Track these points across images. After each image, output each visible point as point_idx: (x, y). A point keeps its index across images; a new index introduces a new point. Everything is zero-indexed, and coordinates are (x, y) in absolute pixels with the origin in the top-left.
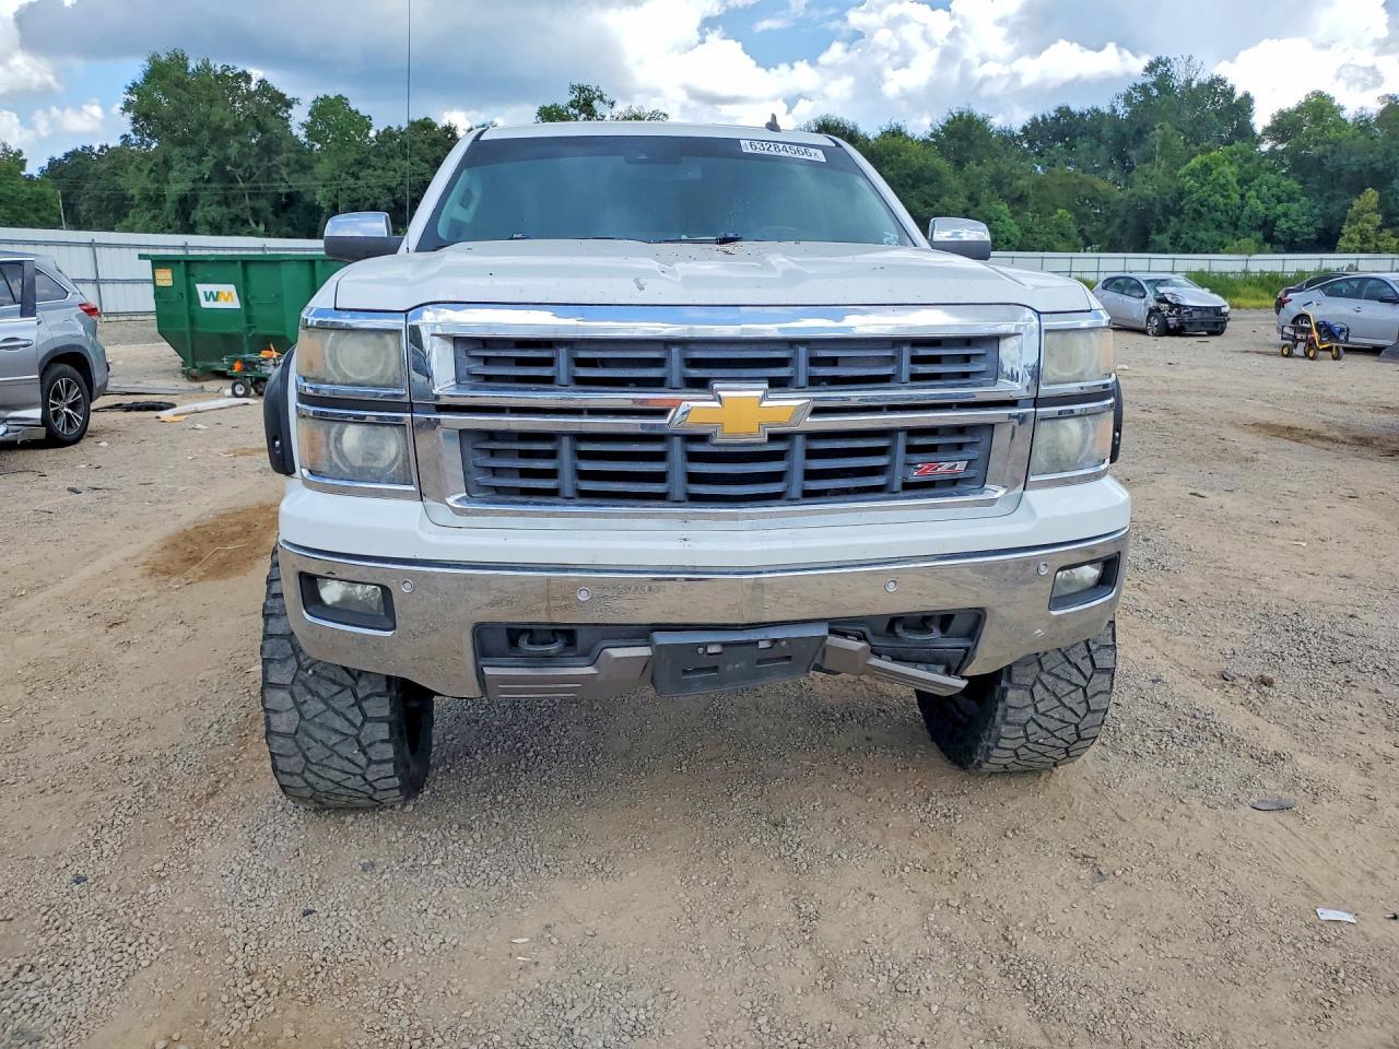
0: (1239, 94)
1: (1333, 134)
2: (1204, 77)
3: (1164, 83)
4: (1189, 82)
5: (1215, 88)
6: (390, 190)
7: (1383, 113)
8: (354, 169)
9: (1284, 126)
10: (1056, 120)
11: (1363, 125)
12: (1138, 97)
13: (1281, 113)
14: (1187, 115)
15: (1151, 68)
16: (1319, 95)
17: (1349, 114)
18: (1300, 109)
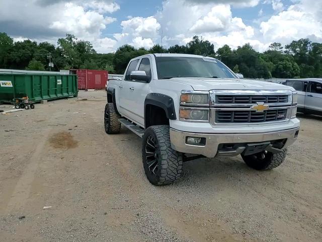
0: (211, 44)
1: (229, 53)
2: (204, 40)
3: (197, 41)
4: (202, 41)
5: (207, 43)
6: (19, 57)
7: (238, 49)
8: (9, 51)
9: (220, 51)
10: (175, 48)
11: (234, 52)
12: (192, 44)
13: (220, 49)
14: (202, 48)
15: (194, 38)
16: (226, 45)
17: (232, 50)
18: (223, 48)
